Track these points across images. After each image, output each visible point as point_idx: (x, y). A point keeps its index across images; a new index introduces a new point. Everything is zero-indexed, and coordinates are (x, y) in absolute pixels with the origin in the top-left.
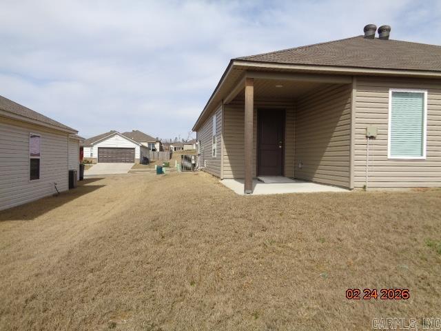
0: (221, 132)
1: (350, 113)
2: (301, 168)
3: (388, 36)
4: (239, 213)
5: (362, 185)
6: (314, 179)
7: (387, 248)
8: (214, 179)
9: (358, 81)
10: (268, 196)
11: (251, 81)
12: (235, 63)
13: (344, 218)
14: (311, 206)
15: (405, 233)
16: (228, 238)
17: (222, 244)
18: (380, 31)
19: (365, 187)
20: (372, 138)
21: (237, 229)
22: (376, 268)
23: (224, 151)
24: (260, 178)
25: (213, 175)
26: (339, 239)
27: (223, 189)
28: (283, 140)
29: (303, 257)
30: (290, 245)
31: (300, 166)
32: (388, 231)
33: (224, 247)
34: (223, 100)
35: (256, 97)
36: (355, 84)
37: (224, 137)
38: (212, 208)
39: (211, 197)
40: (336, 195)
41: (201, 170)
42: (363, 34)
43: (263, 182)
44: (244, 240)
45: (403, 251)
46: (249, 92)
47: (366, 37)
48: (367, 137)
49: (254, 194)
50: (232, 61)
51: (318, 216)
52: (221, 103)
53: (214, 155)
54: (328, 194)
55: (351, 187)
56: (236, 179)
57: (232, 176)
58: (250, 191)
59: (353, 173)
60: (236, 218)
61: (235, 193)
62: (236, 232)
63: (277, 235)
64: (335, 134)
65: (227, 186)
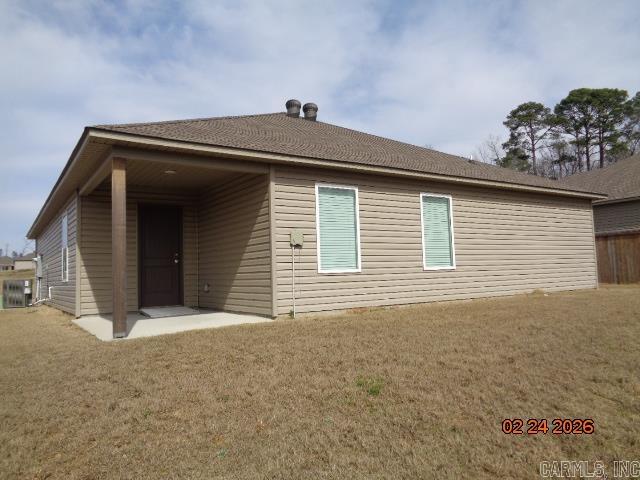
0: (75, 240)
1: (268, 214)
2: (208, 292)
3: (315, 118)
4: (97, 373)
5: (288, 309)
6: (226, 307)
7: (310, 397)
8: (65, 318)
9: (276, 171)
10: (152, 340)
11: (122, 163)
12: (92, 134)
13: (258, 361)
14: (215, 348)
15: (332, 372)
16: (71, 420)
17: (58, 431)
18: (306, 108)
19: (292, 313)
20: (298, 246)
21: (89, 400)
22: (294, 427)
23: (81, 271)
24: (145, 310)
25: (64, 312)
26: (249, 394)
27: (77, 334)
28: (180, 250)
29: (195, 430)
30: (177, 414)
31: (206, 288)
32: (314, 372)
33: (60, 437)
34: (78, 190)
35: (131, 187)
36: (272, 175)
37: (81, 248)
38: (47, 369)
39: (51, 350)
40: (252, 328)
41: (44, 303)
42: (286, 111)
43: (148, 317)
44: (100, 417)
45: (330, 397)
46: (119, 179)
47: (289, 115)
48: (291, 245)
49: (129, 337)
50: (87, 129)
51: (223, 362)
52: (76, 193)
53: (65, 277)
54: (241, 328)
55: (275, 315)
56: (104, 314)
57: (96, 311)
58: (123, 334)
59: (276, 295)
60: (90, 381)
61: (97, 339)
62: (88, 406)
63: (157, 401)
64: (251, 242)
65: (86, 328)
